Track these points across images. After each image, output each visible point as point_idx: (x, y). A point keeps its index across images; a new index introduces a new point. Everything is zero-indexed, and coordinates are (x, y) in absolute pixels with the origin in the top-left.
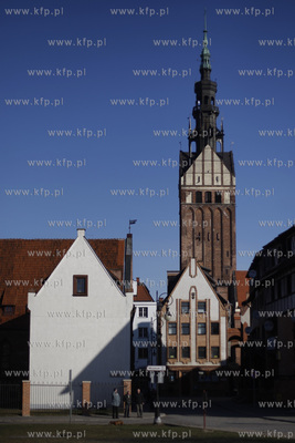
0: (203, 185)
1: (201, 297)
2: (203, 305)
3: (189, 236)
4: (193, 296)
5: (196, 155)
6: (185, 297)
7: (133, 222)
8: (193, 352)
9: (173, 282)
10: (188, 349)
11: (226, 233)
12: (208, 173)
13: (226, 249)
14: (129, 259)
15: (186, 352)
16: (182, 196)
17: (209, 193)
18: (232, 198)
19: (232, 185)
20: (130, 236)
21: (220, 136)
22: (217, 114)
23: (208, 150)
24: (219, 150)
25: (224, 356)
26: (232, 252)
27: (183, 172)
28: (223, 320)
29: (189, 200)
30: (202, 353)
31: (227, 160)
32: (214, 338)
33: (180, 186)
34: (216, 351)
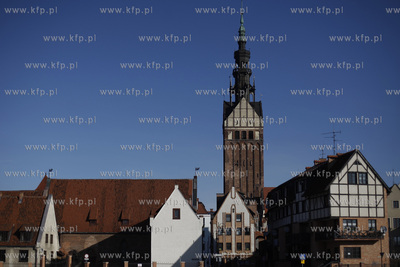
0: (240, 127)
1: (238, 211)
2: (240, 216)
3: (230, 163)
4: (233, 210)
5: (235, 104)
6: (229, 212)
7: (197, 169)
8: (234, 246)
9: (220, 201)
10: (231, 244)
11: (257, 161)
12: (244, 118)
13: (257, 172)
14: (195, 191)
15: (229, 246)
16: (225, 134)
17: (244, 132)
18: (261, 136)
19: (261, 127)
20: (195, 177)
21: (253, 90)
22: (250, 75)
23: (244, 101)
24: (251, 100)
25: (253, 249)
26: (261, 174)
27: (226, 117)
28: (253, 226)
29: (230, 137)
30: (239, 247)
31: (258, 108)
32: (247, 237)
33: (224, 127)
34: (248, 246)
